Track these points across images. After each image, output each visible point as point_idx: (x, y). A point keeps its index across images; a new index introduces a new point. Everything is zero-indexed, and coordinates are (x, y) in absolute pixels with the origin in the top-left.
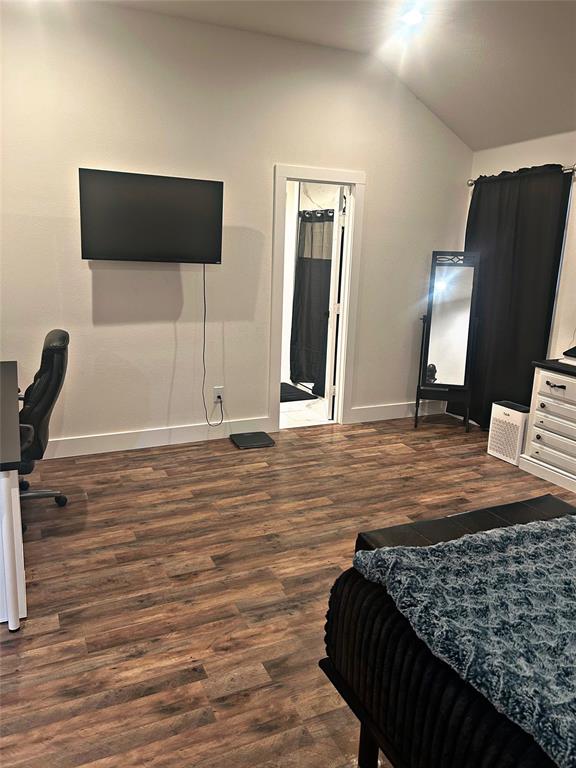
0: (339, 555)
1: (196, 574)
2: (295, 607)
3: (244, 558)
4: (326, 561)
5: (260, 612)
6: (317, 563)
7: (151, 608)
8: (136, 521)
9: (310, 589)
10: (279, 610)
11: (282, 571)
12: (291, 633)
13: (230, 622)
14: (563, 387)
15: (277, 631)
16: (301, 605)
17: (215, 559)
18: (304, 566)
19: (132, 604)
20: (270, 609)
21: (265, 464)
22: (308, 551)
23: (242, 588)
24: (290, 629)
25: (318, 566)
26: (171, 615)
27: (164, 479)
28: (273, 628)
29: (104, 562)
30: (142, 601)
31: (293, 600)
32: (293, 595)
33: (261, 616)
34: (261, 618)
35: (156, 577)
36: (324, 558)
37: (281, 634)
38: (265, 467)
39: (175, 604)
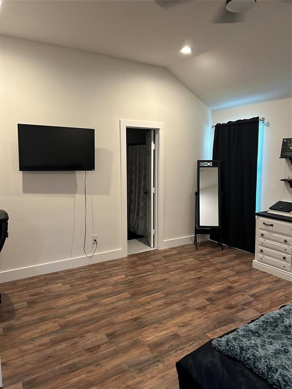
0: (175, 326)
1: (99, 346)
2: (159, 361)
3: (124, 334)
4: (169, 331)
5: (139, 367)
6: (164, 332)
7: (77, 372)
8: (58, 317)
9: (164, 349)
10: (150, 364)
11: (147, 339)
12: (160, 378)
13: (124, 375)
14: (272, 225)
15: (152, 378)
16: (161, 359)
17: (108, 336)
18: (158, 334)
19: (65, 371)
20: (145, 364)
21: (124, 276)
22: (158, 326)
23: (127, 352)
24: (159, 376)
25: (165, 334)
26: (89, 375)
27: (69, 290)
28: (149, 376)
29: (43, 345)
30: (71, 368)
31: (156, 357)
32: (155, 354)
33: (141, 369)
34: (141, 370)
35: (76, 351)
36: (168, 329)
37: (155, 379)
38: (124, 278)
39: (91, 368)
